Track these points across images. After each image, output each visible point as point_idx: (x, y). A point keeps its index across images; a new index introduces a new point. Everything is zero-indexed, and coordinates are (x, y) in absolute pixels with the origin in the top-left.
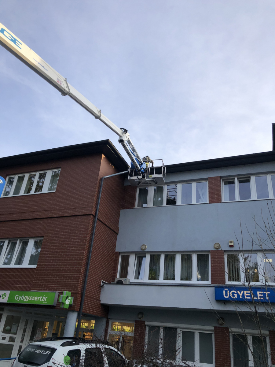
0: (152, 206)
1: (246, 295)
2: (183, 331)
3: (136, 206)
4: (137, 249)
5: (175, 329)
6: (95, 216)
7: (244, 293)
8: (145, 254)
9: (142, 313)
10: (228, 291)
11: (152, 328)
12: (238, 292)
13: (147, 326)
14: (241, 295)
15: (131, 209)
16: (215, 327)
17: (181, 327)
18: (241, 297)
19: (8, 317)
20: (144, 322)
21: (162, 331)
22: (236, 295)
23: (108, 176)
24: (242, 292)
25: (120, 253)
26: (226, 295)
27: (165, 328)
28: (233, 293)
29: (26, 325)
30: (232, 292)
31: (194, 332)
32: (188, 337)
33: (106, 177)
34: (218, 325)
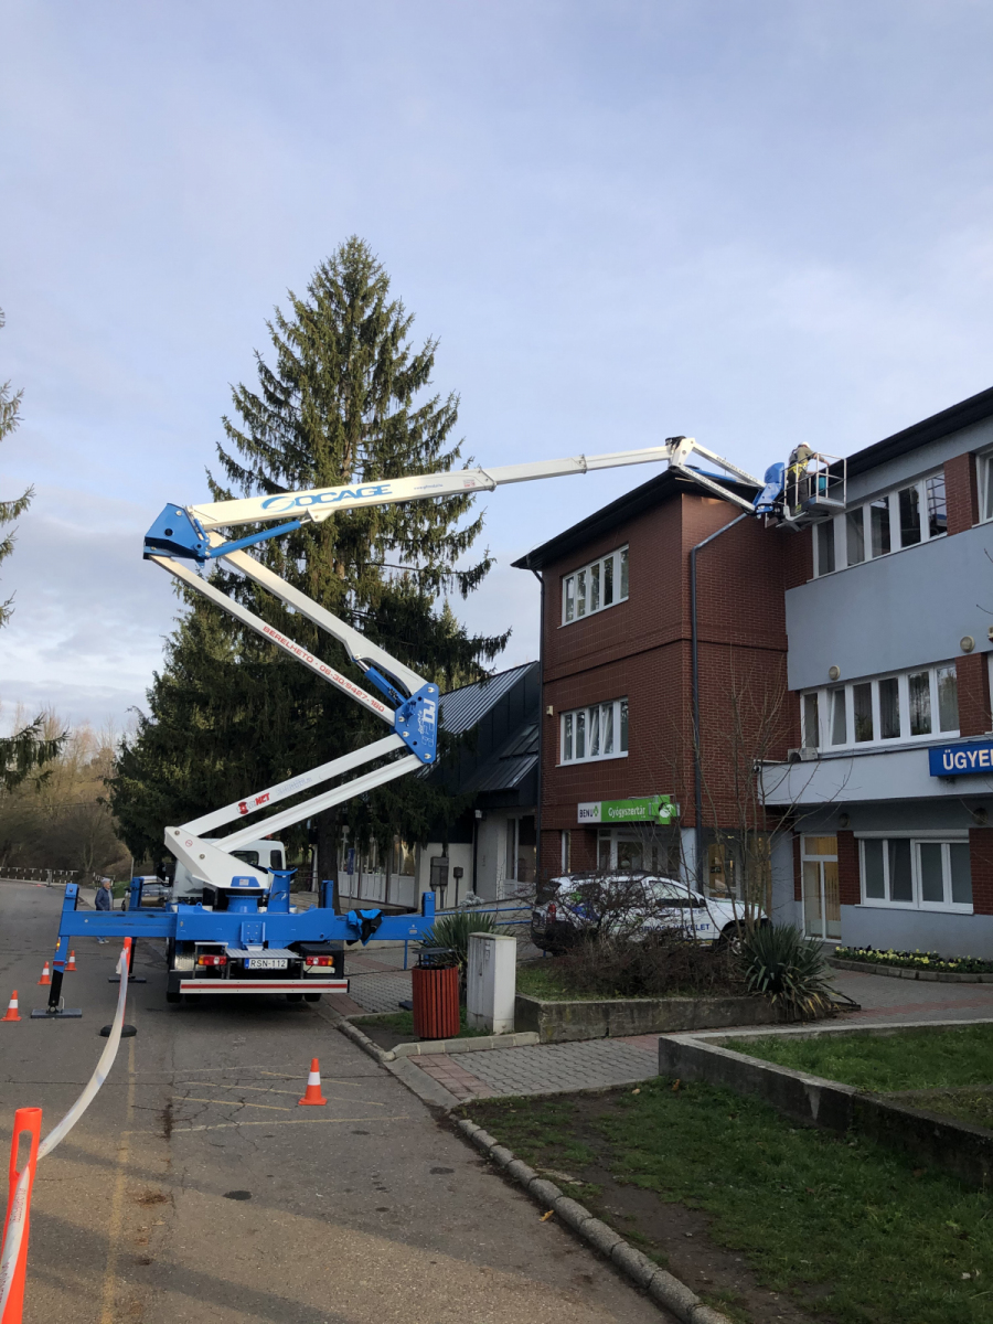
0: (845, 566)
1: (981, 758)
2: (921, 844)
3: (816, 574)
4: (825, 680)
5: (907, 841)
6: (691, 640)
7: (978, 755)
8: (843, 686)
9: (845, 816)
10: (951, 755)
11: (868, 841)
12: (969, 753)
13: (861, 839)
14: (973, 759)
15: (803, 586)
16: (970, 830)
17: (918, 836)
18: (973, 765)
19: (621, 846)
20: (852, 832)
21: (885, 845)
22: (964, 761)
23: (706, 541)
24: (975, 753)
25: (798, 692)
26: (949, 764)
27: (891, 841)
28: (961, 758)
29: (655, 855)
30: (957, 755)
31: (939, 844)
32: (931, 853)
33: (701, 544)
34: (975, 826)
